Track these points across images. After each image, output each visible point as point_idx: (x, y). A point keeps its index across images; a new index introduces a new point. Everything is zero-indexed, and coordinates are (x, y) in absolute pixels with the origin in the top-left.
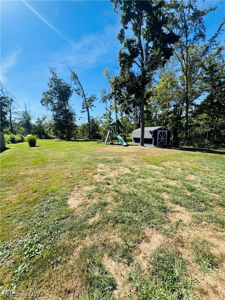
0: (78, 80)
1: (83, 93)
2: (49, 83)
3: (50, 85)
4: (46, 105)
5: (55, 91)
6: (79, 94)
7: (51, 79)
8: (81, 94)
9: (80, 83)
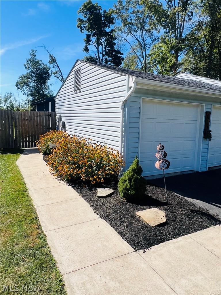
0: (57, 64)
1: (62, 76)
2: (26, 64)
3: (26, 66)
4: (21, 88)
5: (32, 74)
6: (58, 78)
7: (28, 60)
8: (60, 78)
9: (58, 67)
